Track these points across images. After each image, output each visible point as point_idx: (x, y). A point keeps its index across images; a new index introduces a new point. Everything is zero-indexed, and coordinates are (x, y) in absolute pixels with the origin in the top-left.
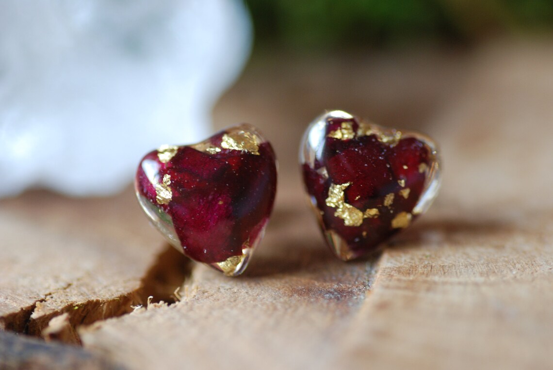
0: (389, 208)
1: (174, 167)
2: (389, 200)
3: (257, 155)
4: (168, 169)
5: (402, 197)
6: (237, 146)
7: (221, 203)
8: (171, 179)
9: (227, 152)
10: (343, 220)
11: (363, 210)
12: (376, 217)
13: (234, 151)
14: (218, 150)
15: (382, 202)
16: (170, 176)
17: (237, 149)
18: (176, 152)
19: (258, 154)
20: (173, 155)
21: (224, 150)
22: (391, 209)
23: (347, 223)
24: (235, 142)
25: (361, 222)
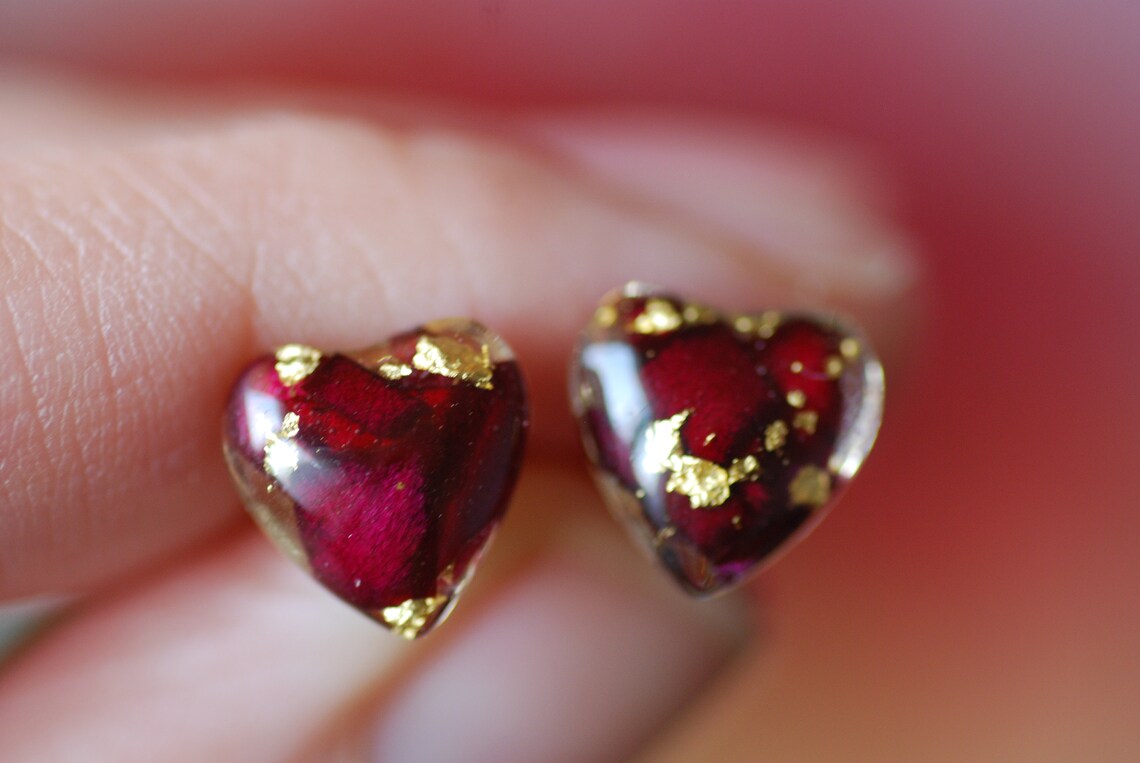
0: (780, 454)
1: (309, 398)
2: (774, 437)
3: (487, 391)
4: (296, 400)
5: (802, 431)
6: (446, 366)
7: (400, 486)
8: (301, 424)
9: (423, 376)
10: (686, 499)
11: (726, 465)
12: (755, 478)
13: (438, 376)
14: (406, 371)
15: (763, 444)
16: (298, 417)
17: (445, 372)
18: (315, 365)
19: (489, 386)
20: (311, 370)
21: (417, 372)
22: (783, 457)
23: (695, 503)
24: (443, 358)
25: (726, 494)
